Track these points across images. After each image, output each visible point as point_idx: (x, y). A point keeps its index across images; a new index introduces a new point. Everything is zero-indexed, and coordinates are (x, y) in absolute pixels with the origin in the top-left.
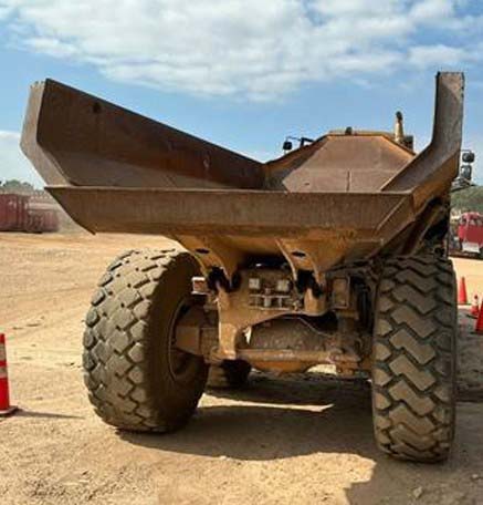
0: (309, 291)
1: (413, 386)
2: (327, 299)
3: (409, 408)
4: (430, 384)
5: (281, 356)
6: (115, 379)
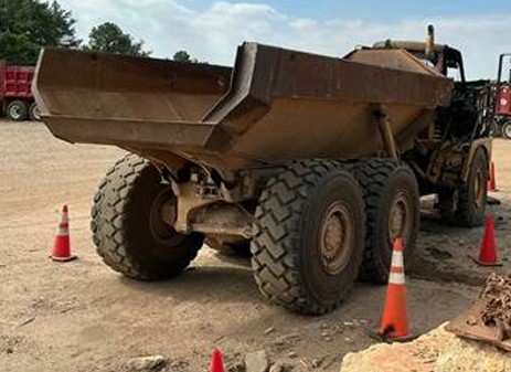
0: (223, 186)
1: (271, 256)
2: (241, 190)
3: (271, 271)
4: (281, 254)
5: (217, 230)
6: (107, 240)
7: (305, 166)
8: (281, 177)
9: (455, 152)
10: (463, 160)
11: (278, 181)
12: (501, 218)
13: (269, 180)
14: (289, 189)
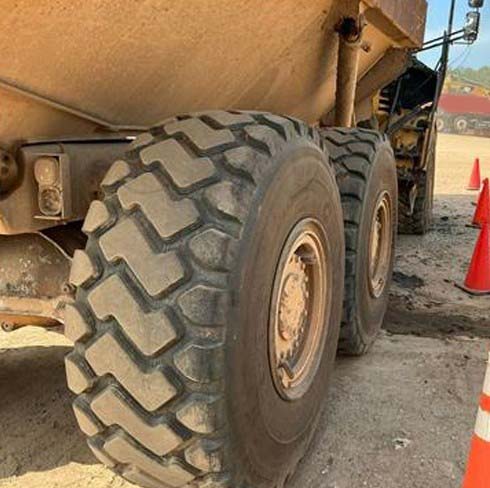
2: (33, 200)
7: (216, 126)
8: (146, 158)
9: (408, 131)
10: (421, 140)
11: (137, 170)
12: (445, 219)
13: (107, 167)
14: (176, 193)
